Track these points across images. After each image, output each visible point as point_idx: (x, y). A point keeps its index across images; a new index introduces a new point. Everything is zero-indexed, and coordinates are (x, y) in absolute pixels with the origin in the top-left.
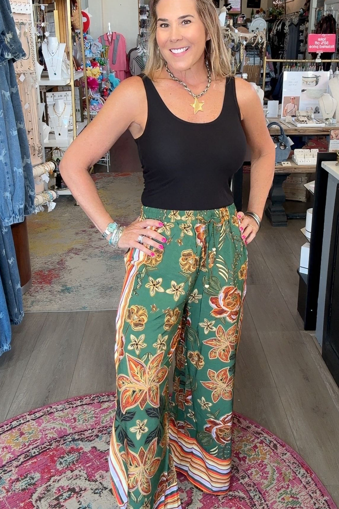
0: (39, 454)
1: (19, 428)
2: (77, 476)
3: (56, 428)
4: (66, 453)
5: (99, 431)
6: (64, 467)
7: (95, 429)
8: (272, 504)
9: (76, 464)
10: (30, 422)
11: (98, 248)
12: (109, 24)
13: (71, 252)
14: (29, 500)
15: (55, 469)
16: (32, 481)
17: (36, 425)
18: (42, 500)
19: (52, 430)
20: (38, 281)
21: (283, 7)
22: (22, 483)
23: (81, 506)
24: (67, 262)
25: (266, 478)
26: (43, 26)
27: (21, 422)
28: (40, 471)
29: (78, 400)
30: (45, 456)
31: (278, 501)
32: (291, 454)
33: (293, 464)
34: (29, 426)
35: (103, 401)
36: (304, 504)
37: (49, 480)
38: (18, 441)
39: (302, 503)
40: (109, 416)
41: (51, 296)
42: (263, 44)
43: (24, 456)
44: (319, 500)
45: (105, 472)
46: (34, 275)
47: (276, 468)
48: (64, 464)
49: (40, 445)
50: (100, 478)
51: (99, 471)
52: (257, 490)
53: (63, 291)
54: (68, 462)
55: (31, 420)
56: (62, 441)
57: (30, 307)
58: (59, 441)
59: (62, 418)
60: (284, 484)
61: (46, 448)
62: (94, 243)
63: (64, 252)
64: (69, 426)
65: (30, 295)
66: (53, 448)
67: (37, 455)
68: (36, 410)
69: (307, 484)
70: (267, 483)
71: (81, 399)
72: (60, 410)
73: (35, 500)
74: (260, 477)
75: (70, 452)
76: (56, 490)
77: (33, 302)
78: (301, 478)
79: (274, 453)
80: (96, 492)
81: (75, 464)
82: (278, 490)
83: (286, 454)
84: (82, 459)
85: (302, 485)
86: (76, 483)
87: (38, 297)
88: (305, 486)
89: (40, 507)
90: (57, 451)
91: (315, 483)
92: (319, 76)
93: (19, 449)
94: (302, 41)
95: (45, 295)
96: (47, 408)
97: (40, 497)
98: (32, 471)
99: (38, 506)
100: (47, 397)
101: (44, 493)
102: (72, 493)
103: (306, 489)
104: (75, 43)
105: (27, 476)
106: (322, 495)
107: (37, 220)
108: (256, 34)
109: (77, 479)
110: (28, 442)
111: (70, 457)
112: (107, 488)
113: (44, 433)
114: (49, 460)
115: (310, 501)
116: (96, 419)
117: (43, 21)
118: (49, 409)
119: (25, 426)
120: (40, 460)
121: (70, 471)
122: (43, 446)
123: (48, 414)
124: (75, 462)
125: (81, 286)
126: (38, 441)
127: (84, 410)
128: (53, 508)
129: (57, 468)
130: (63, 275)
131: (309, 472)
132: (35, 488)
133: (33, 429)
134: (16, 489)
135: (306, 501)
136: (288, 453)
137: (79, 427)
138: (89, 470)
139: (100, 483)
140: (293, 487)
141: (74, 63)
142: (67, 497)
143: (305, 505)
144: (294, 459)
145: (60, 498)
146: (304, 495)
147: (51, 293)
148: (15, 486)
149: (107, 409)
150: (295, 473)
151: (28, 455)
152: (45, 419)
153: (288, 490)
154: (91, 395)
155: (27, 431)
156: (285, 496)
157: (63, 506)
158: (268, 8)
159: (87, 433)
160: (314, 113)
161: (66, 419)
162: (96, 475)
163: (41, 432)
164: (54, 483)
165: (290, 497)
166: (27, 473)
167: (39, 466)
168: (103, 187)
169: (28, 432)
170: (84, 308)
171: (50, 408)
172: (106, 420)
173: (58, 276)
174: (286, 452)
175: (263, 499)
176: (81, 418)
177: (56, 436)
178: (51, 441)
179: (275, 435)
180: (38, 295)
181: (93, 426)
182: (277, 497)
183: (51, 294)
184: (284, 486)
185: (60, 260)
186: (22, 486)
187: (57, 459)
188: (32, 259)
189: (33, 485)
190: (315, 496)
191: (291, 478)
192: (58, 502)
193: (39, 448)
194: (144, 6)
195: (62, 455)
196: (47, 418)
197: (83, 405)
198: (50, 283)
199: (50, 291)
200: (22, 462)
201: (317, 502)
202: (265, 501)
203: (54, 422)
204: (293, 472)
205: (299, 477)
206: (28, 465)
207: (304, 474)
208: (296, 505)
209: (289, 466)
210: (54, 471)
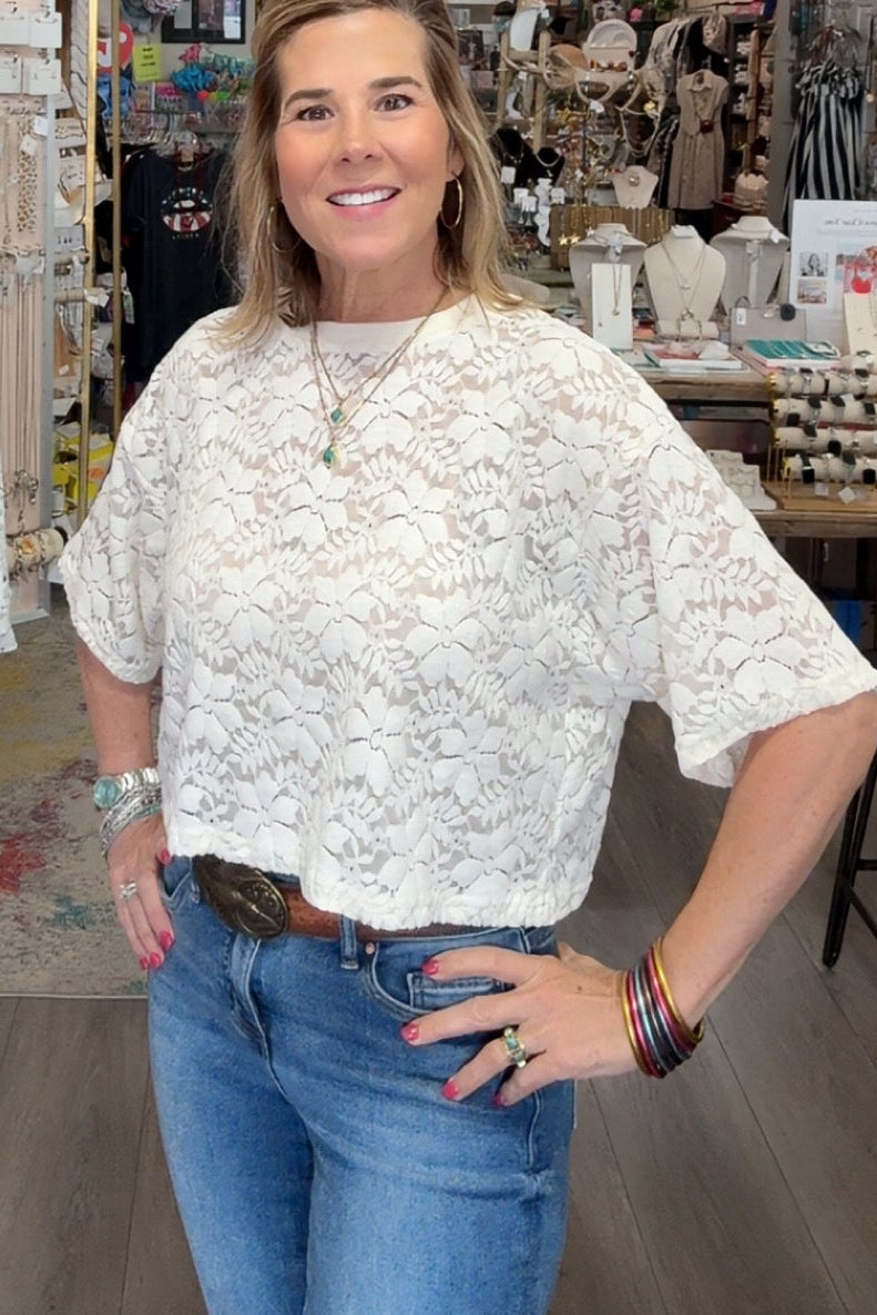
13: (74, 774)
24: (62, 811)
41: (21, 935)
53: (60, 917)
63: (48, 774)
130: (55, 858)
147: (22, 927)
173: (38, 863)
183: (24, 930)
185: (40, 802)
198: (16, 888)
199: (16, 919)
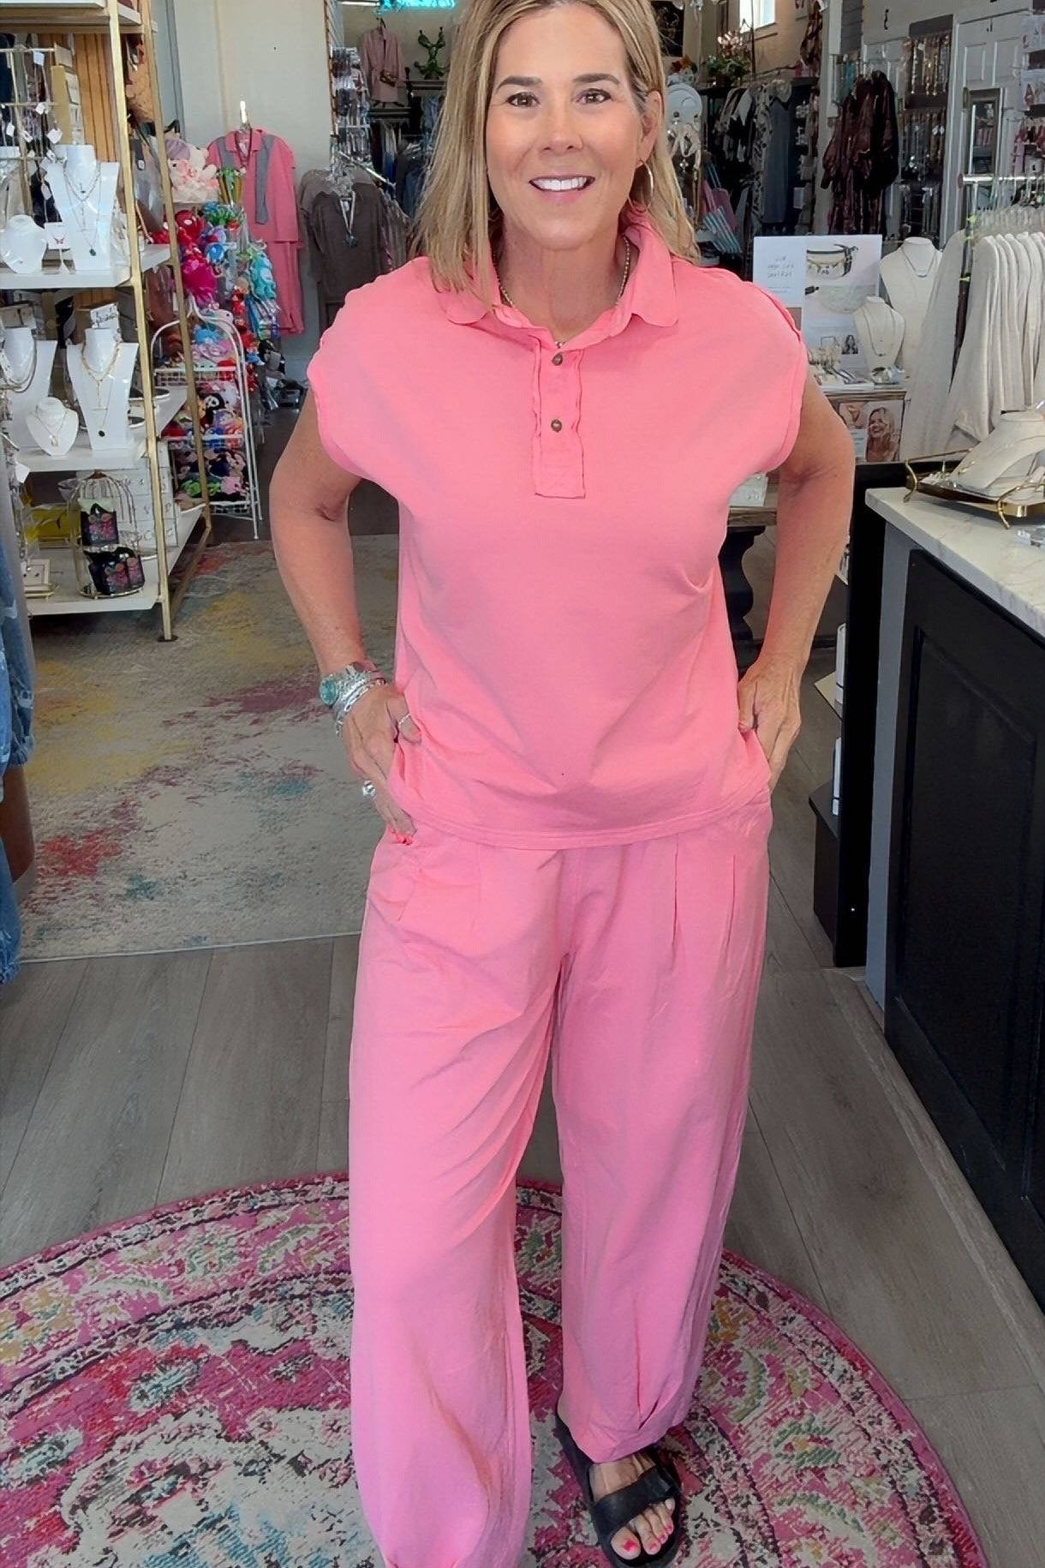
0: (77, 1373)
1: (14, 1303)
2: (192, 1427)
3: (125, 1295)
4: (157, 1365)
5: (252, 1295)
6: (152, 1405)
7: (242, 1288)
8: (758, 1464)
9: (188, 1393)
10: (46, 1283)
11: (234, 763)
12: (243, 105)
13: (152, 779)
14: (52, 1510)
15: (126, 1413)
16: (58, 1452)
17: (63, 1288)
18: (90, 1506)
19: (112, 1300)
20: (56, 869)
21: (746, 54)
22: (29, 1461)
23: (206, 1514)
24: (141, 809)
25: (740, 1392)
26: (41, 112)
27: (18, 1285)
28: (80, 1423)
29: (188, 1209)
30: (95, 1377)
31: (774, 1455)
32: (808, 1319)
33: (813, 1346)
34: (43, 1293)
35: (262, 1208)
36: (848, 1456)
37: (109, 1446)
38: (11, 1341)
39: (843, 1454)
40: (283, 1249)
41: (95, 910)
42: (691, 160)
43: (33, 1382)
44: (890, 1442)
45: (274, 1411)
46: (41, 851)
47: (766, 1361)
48: (151, 1397)
49: (80, 1347)
50: (262, 1430)
51: (257, 1408)
52: (714, 1426)
53: (131, 893)
54: (165, 1390)
55: (49, 1275)
56: (144, 1330)
57: (34, 946)
58: (136, 1332)
59: (141, 1263)
60: (791, 1405)
61: (97, 1353)
62: (221, 749)
63: (131, 780)
64: (165, 1284)
65: (33, 912)
66: (117, 1352)
67: (70, 1376)
68: (63, 1246)
69: (855, 1399)
70: (744, 1405)
71: (197, 1203)
72: (133, 1240)
73: (70, 1508)
74: (724, 1390)
75: (169, 1361)
76: (131, 1475)
77: (41, 931)
78: (836, 1385)
79: (761, 1319)
80: (251, 1469)
81: (185, 1396)
82: (775, 1424)
83: (793, 1319)
84: (207, 1377)
85: (840, 1403)
86: (191, 1450)
87: (56, 916)
88: (848, 1406)
89: (83, 1526)
90: (130, 1363)
91: (875, 1396)
92: (853, 249)
93: (17, 1363)
94: (803, 150)
95: (77, 907)
96: (95, 1239)
97: (84, 1497)
98: (57, 1425)
99: (78, 1526)
100: (95, 1207)
101: (96, 1486)
102: (181, 1480)
103: (853, 1415)
104: (140, 162)
105: (44, 1440)
106: (896, 1428)
107: (46, 689)
108: (673, 131)
109: (191, 1436)
110: (41, 1341)
111: (170, 1376)
112: (283, 1457)
113: (88, 1311)
114: (107, 1389)
116: (242, 1260)
117: (43, 99)
118: (100, 1240)
119: (31, 1295)
120: (81, 1390)
121: (170, 1417)
122: (90, 1348)
124: (184, 1390)
125: (186, 876)
126: (74, 1336)
127: (207, 1236)
128: (124, 1525)
129: (133, 1410)
130: (130, 847)
131: (858, 1365)
132: (67, 1474)
133: (55, 1302)
134: (12, 1479)
135: (853, 1448)
136: (798, 1316)
137: (192, 1285)
138: (228, 1409)
139: (262, 1442)
140: (817, 1412)
141: (139, 222)
142: (164, 1490)
143: (852, 1459)
144: (814, 1333)
145: (144, 1495)
146: (847, 1430)
147: (95, 903)
148: (7, 1473)
149: (274, 1227)
150: (821, 1371)
151: (42, 1379)
152: (92, 1270)
153: (802, 1422)
154: (225, 1193)
155: (38, 1309)
156: (794, 1440)
157: (153, 1518)
158: (705, 53)
159: (218, 1302)
160: (844, 353)
161: (156, 1267)
162: (247, 1420)
163: (81, 1310)
164: (125, 1455)
165: (810, 1440)
166: (41, 1432)
167: (75, 1410)
168: (241, 584)
169: (41, 1312)
170: (198, 939)
171: (105, 1238)
172: (274, 1260)
173: (115, 850)
174: (792, 1315)
175: (731, 1453)
176: (198, 1260)
177: (125, 1317)
178: (114, 1333)
179: (762, 1268)
180: (56, 910)
181: (236, 1280)
182: (771, 1442)
183: (97, 905)
184: (791, 1411)
185: (120, 803)
186: (29, 1470)
187: (129, 1383)
188: (34, 803)
189: (62, 1465)
190: (879, 1432)
191: (809, 1386)
192: (138, 1508)
193: (76, 1357)
194: (344, 51)
195: (144, 1373)
196: (97, 1267)
197: (203, 1221)
198: (92, 871)
199: (92, 897)
200: (28, 1401)
201: (885, 1447)
202: (739, 1458)
203: (119, 1276)
204: (816, 1368)
205: (833, 1381)
206: (45, 1407)
207: (845, 1371)
208: (826, 1461)
209: (802, 1352)
210: (122, 1418)
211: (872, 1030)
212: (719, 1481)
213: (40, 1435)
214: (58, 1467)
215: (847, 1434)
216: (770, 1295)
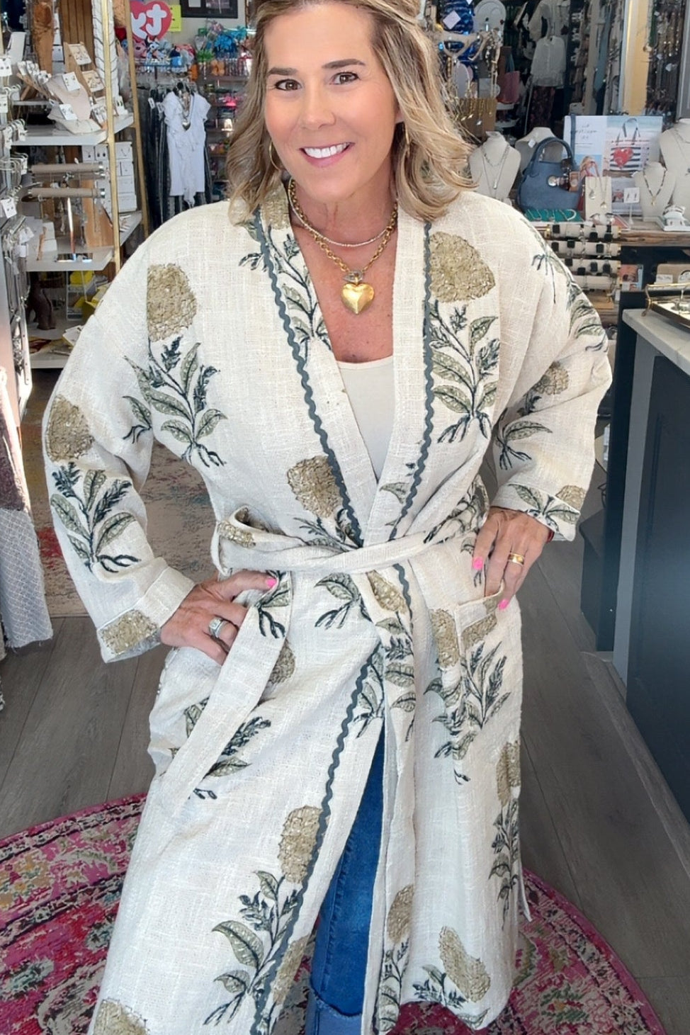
0: (51, 918)
1: (9, 865)
3: (84, 864)
4: (107, 918)
6: (102, 946)
8: (528, 1018)
10: (31, 852)
11: (166, 479)
14: (32, 1017)
15: (84, 950)
16: (37, 976)
17: (43, 857)
18: (58, 1016)
19: (76, 868)
20: (43, 552)
22: (16, 980)
27: (11, 852)
28: (52, 956)
29: (129, 804)
30: (63, 923)
31: (540, 1013)
32: (567, 913)
34: (28, 859)
36: (594, 1017)
37: (71, 973)
38: (6, 892)
39: (591, 1015)
43: (20, 923)
44: (625, 1008)
47: (536, 942)
48: (102, 940)
49: (53, 900)
55: (34, 846)
56: (97, 890)
58: (90, 892)
59: (96, 841)
60: (554, 976)
61: (65, 905)
62: (158, 469)
64: (112, 858)
66: (78, 905)
67: (46, 921)
68: (43, 826)
69: (600, 975)
71: (136, 801)
72: (92, 824)
73: (43, 1017)
76: (87, 995)
78: (587, 964)
79: (532, 911)
82: (541, 989)
83: (555, 912)
85: (589, 977)
88: (595, 980)
89: (54, 1030)
90: (87, 914)
91: (615, 974)
93: (10, 909)
96: (65, 822)
97: (53, 1010)
98: (36, 955)
99: (49, 1030)
100: (65, 799)
101: (62, 1002)
103: (599, 986)
105: (27, 966)
106: (630, 998)
110: (26, 894)
113: (59, 875)
114: (72, 932)
115: (607, 1010)
118: (69, 823)
119: (21, 860)
120: (53, 931)
122: (58, 902)
123: (68, 835)
126: (49, 892)
129: (89, 948)
131: (603, 950)
132: (43, 992)
133: (38, 867)
134: (4, 993)
135: (599, 1012)
136: (559, 910)
140: (572, 982)
143: (597, 1020)
144: (572, 923)
146: (593, 998)
148: (1, 988)
150: (576, 952)
151: (27, 922)
152: (62, 845)
153: (562, 989)
155: (24, 871)
156: (555, 1002)
161: (106, 845)
163: (54, 873)
164: (82, 980)
165: (566, 1003)
166: (25, 960)
167: (49, 945)
169: (27, 873)
171: (71, 821)
174: (555, 909)
177: (84, 880)
178: (76, 892)
179: (534, 873)
182: (539, 1003)
184: (553, 980)
186: (16, 987)
187: (86, 929)
189: (39, 986)
190: (617, 1001)
191: (566, 963)
195: (97, 922)
196: (66, 843)
200: (16, 937)
201: (621, 1012)
202: (515, 1013)
203: (80, 850)
204: (572, 950)
205: (585, 961)
206: (27, 943)
207: (594, 954)
208: (578, 1020)
209: (561, 937)
210: (81, 954)
211: (617, 700)
212: (500, 1029)
213: (25, 963)
214: (36, 986)
215: (594, 1000)
216: (540, 894)
